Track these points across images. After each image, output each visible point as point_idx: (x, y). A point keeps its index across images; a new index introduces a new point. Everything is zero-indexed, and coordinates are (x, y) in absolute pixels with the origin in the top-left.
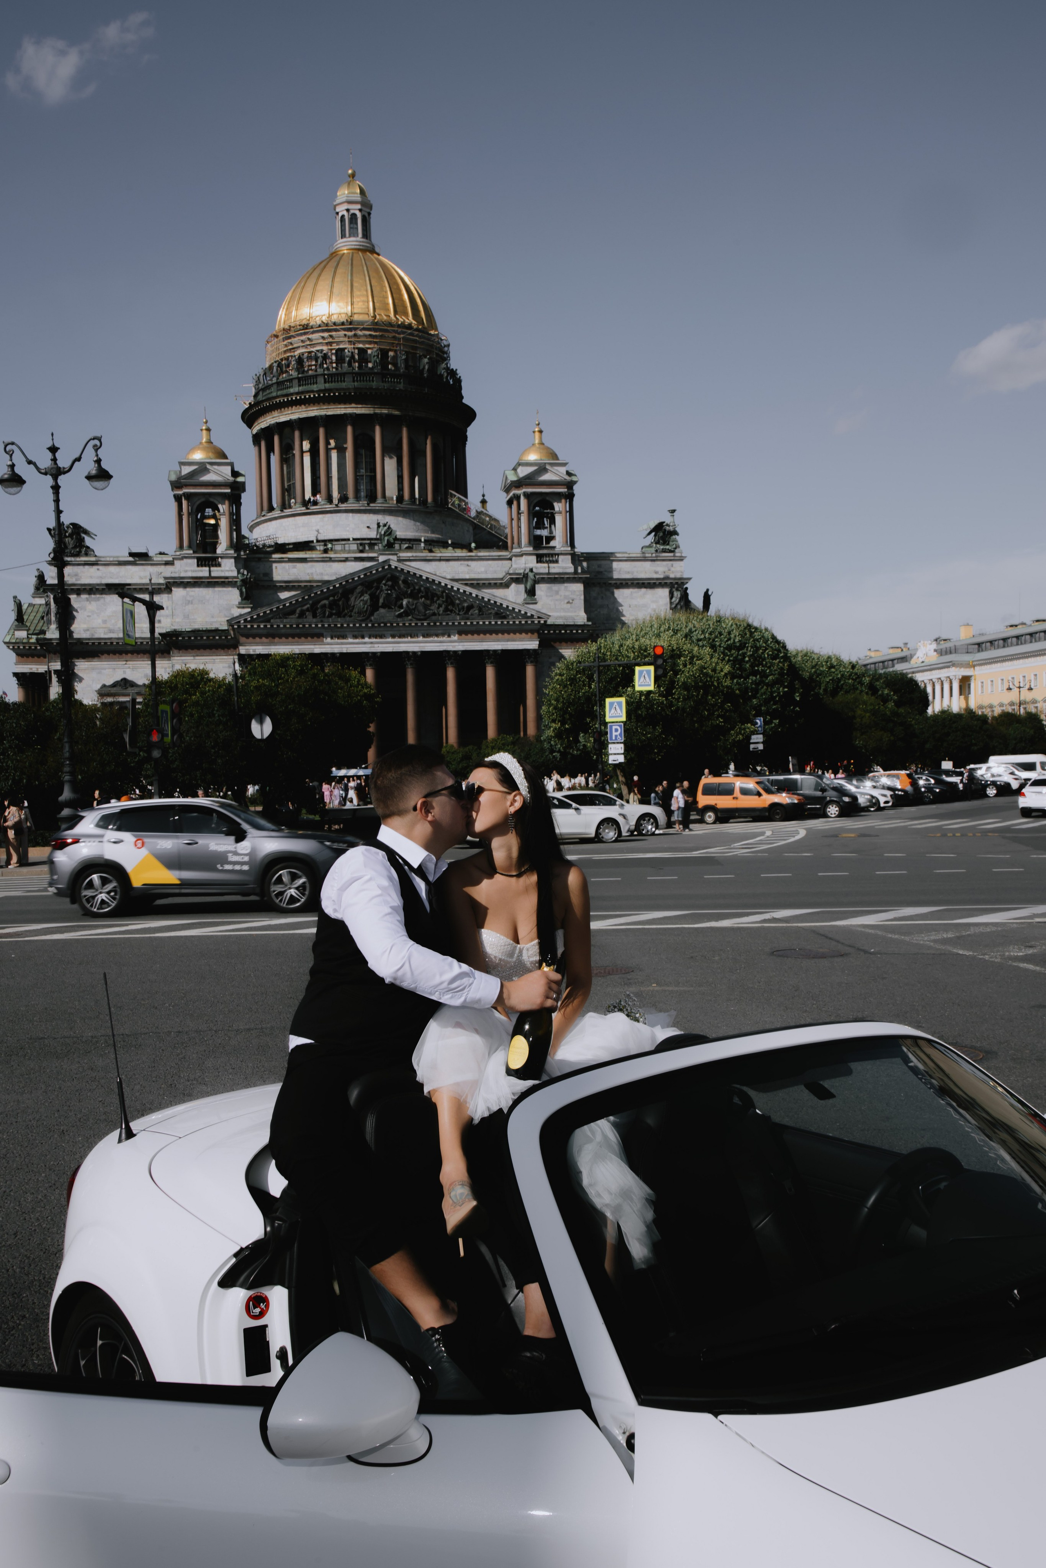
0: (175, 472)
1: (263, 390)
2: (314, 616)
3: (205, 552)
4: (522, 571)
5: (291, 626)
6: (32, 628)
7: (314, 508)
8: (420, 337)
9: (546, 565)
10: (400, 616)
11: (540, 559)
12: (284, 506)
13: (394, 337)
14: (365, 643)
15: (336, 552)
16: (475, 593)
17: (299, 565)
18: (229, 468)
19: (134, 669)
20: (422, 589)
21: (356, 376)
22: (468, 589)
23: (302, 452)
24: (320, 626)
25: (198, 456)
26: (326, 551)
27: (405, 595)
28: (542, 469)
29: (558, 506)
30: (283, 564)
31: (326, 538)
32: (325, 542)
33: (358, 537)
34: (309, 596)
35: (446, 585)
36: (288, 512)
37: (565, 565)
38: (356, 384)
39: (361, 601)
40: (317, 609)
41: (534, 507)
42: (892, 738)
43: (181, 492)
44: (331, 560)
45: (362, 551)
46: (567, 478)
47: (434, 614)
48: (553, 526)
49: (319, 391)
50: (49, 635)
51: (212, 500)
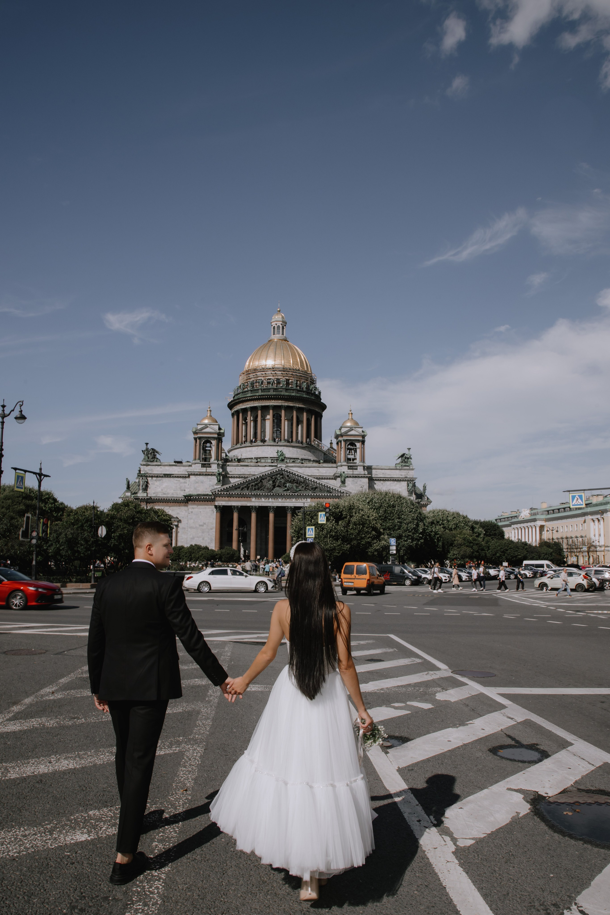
0: (195, 428)
1: (237, 395)
2: (248, 490)
3: (205, 461)
4: (339, 473)
5: (238, 494)
6: (133, 492)
7: (254, 444)
8: (303, 374)
9: (352, 470)
10: (285, 490)
11: (350, 468)
12: (242, 443)
13: (292, 374)
14: (270, 502)
15: (261, 463)
16: (318, 481)
17: (245, 468)
18: (217, 426)
19: (173, 510)
20: (295, 479)
21: (275, 390)
22: (316, 480)
23: (251, 421)
24: (250, 494)
25: (206, 421)
26: (257, 462)
27: (287, 481)
28: (351, 429)
29: (358, 445)
30: (238, 467)
31: (257, 457)
32: (257, 458)
33: (272, 457)
34: (246, 481)
35: (306, 478)
36: (243, 445)
37: (360, 471)
38: (274, 393)
39: (269, 484)
40: (249, 487)
41: (348, 445)
42: (472, 551)
43: (196, 436)
44: (259, 466)
45: (272, 463)
46: (362, 433)
47: (300, 490)
48: (356, 453)
49: (258, 396)
50: (139, 495)
51: (209, 440)
